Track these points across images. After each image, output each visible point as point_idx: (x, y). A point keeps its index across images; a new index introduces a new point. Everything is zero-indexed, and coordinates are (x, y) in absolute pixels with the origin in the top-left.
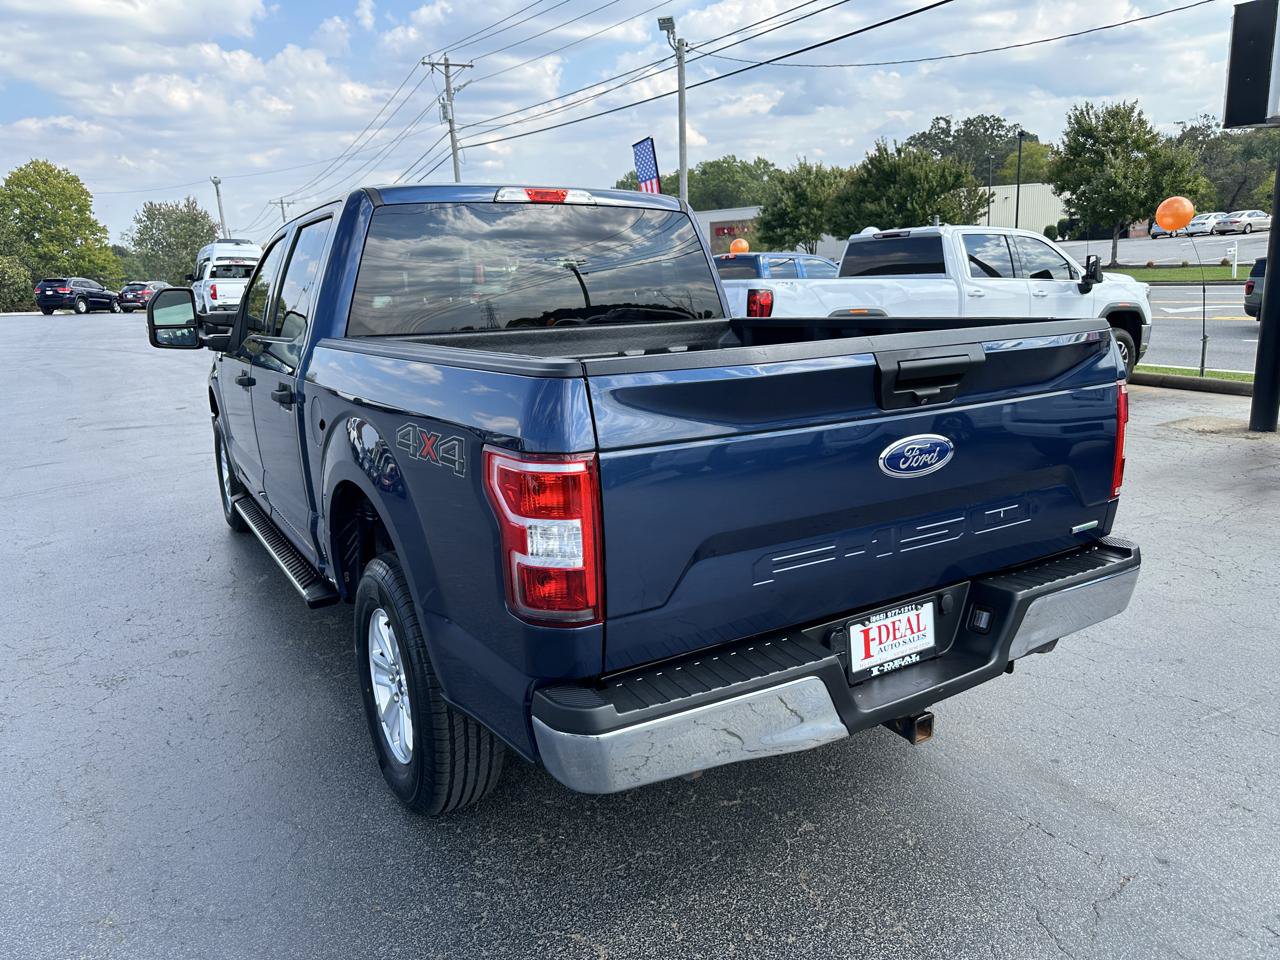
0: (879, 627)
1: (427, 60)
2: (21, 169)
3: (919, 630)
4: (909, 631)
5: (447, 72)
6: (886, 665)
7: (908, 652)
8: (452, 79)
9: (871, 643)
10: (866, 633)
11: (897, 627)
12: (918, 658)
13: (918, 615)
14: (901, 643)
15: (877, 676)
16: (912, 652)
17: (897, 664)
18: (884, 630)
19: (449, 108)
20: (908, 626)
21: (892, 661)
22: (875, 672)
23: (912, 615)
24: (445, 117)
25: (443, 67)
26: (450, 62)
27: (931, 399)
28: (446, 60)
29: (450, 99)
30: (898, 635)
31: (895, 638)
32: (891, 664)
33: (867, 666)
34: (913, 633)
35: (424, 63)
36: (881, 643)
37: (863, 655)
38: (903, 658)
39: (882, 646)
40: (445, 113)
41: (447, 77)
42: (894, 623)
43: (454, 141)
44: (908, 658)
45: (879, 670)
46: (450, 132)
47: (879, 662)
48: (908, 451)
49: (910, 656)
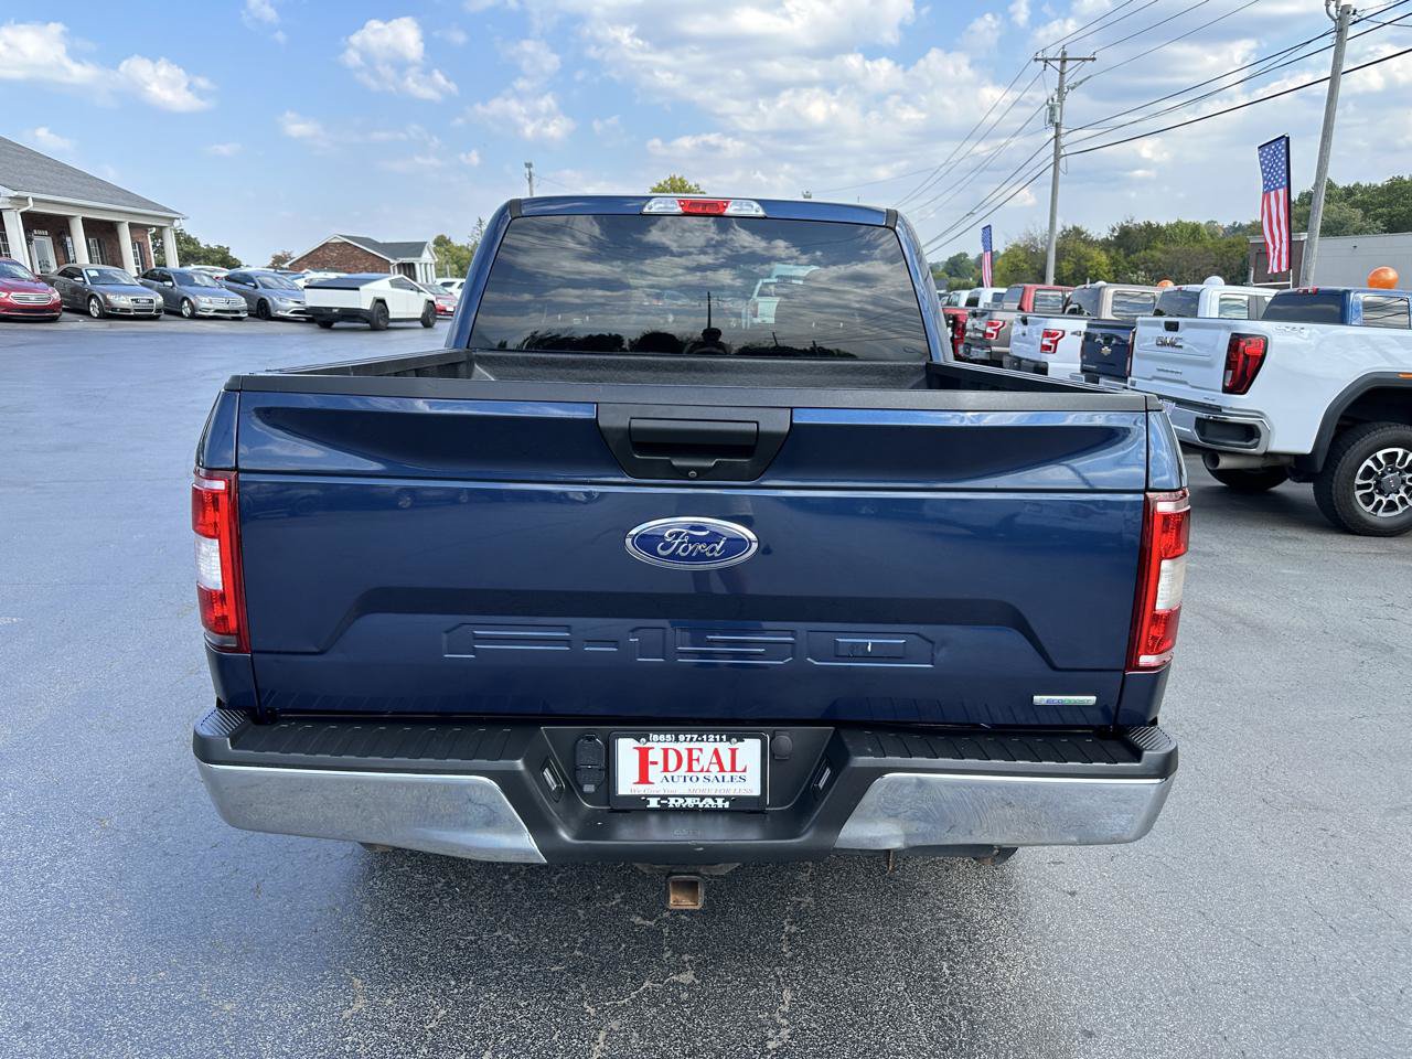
0: (666, 751)
1: (1039, 56)
2: (660, 185)
3: (733, 769)
4: (717, 768)
5: (1062, 68)
6: (672, 800)
7: (713, 793)
8: (1067, 76)
9: (650, 767)
10: (644, 753)
11: (695, 757)
12: (727, 805)
13: (733, 751)
14: (701, 779)
15: (654, 810)
16: (718, 794)
17: (690, 803)
18: (672, 755)
19: (1058, 110)
20: (714, 760)
21: (683, 797)
22: (653, 803)
23: (724, 748)
24: (1051, 121)
25: (1059, 62)
26: (1068, 57)
27: (703, 473)
28: (1064, 54)
29: (1061, 100)
30: (696, 766)
31: (690, 769)
32: (681, 801)
33: (642, 793)
34: (722, 770)
35: (1036, 60)
36: (666, 769)
37: (637, 780)
38: (702, 798)
39: (669, 775)
40: (1052, 115)
41: (1062, 74)
42: (690, 751)
43: (1057, 148)
44: (710, 801)
45: (659, 802)
46: (1055, 137)
47: (662, 793)
48: (670, 535)
49: (714, 798)
